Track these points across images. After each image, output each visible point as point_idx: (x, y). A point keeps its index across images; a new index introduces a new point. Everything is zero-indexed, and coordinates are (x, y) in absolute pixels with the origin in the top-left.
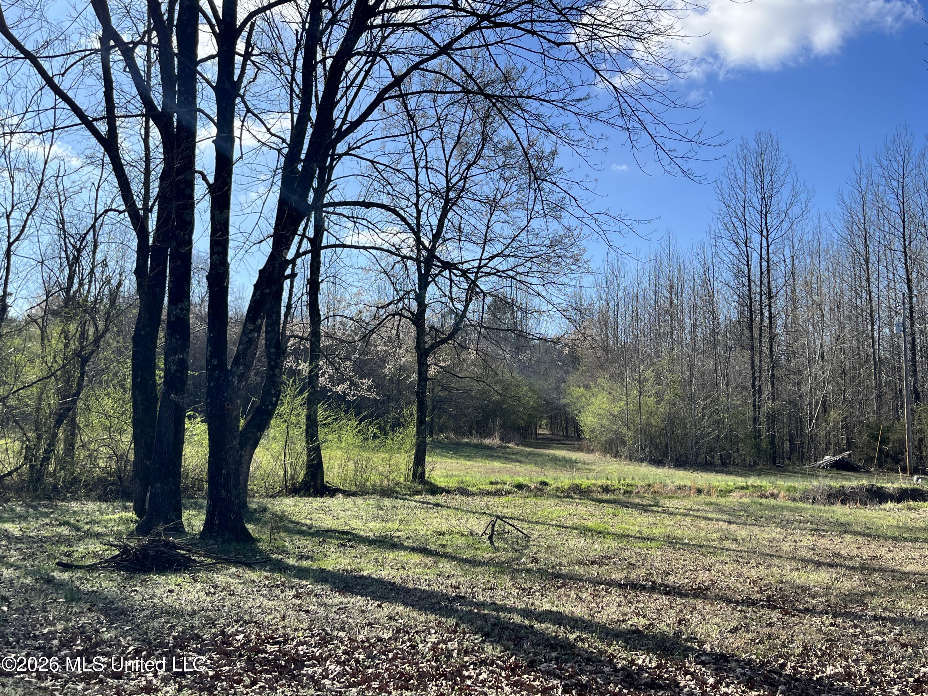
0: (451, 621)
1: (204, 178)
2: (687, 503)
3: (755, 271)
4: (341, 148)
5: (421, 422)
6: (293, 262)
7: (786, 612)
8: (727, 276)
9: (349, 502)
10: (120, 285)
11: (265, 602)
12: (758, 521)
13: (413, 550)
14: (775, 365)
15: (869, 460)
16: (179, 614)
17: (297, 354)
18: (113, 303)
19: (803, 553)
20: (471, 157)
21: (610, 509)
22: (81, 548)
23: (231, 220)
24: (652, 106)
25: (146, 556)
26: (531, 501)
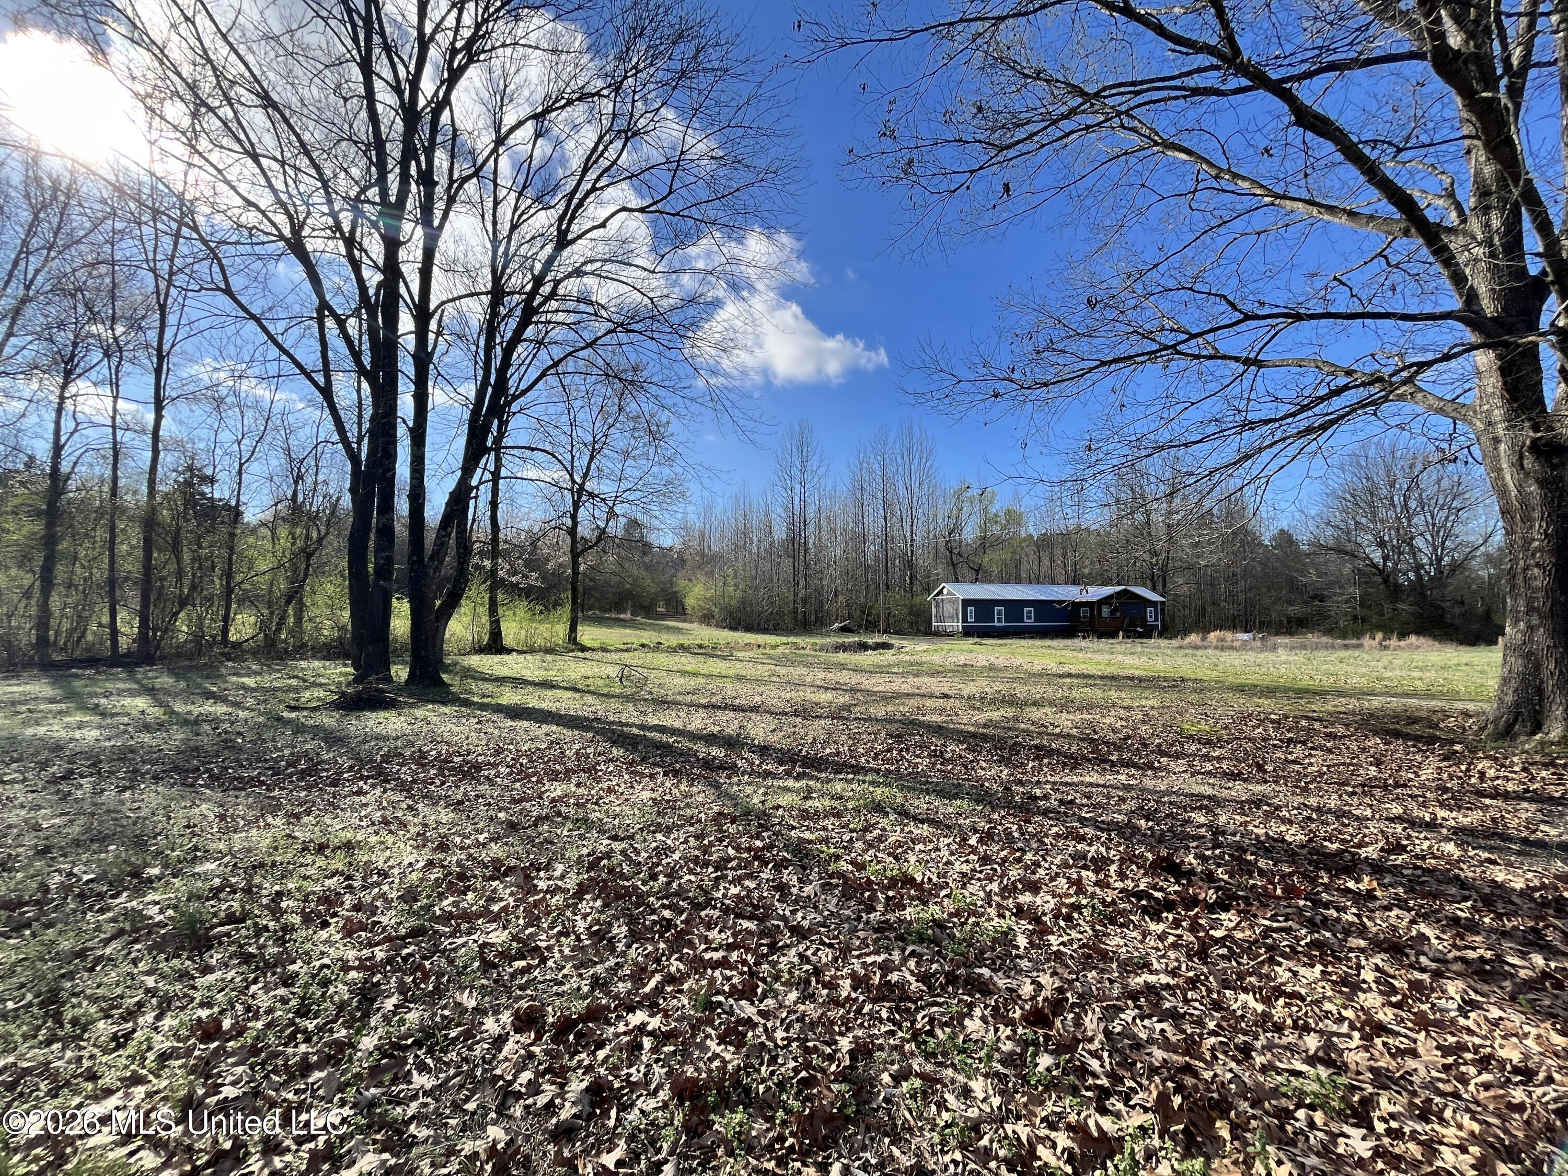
0: (590, 735)
1: (404, 422)
2: (750, 654)
3: (797, 507)
4: (515, 407)
5: (574, 603)
6: (477, 487)
7: (805, 718)
8: (780, 510)
9: (521, 658)
10: (338, 499)
11: (454, 727)
12: (792, 664)
13: (566, 689)
14: (807, 566)
15: (860, 626)
16: (386, 738)
17: (481, 554)
18: (333, 512)
19: (818, 683)
20: (610, 421)
21: (701, 659)
22: (307, 694)
23: (427, 455)
24: (732, 396)
25: (360, 699)
26: (650, 655)
